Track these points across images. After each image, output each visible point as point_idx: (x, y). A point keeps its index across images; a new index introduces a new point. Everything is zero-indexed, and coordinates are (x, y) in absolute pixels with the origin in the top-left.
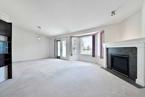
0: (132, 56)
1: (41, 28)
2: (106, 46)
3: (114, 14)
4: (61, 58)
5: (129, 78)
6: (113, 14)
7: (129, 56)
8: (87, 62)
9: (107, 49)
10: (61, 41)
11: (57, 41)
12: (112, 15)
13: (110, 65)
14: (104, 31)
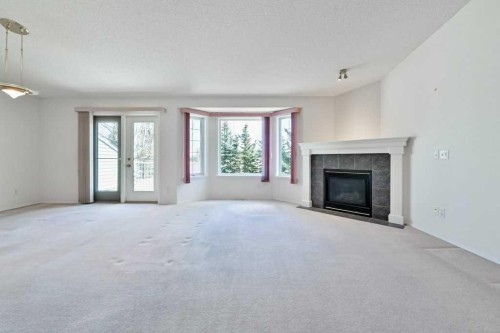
0: (377, 171)
1: (26, 33)
2: (310, 151)
3: (346, 77)
4: (123, 199)
5: (371, 216)
6: (343, 76)
7: (371, 172)
8: (243, 200)
9: (313, 158)
10: (123, 120)
11: (96, 118)
12: (340, 78)
13: (321, 198)
14: (300, 109)
